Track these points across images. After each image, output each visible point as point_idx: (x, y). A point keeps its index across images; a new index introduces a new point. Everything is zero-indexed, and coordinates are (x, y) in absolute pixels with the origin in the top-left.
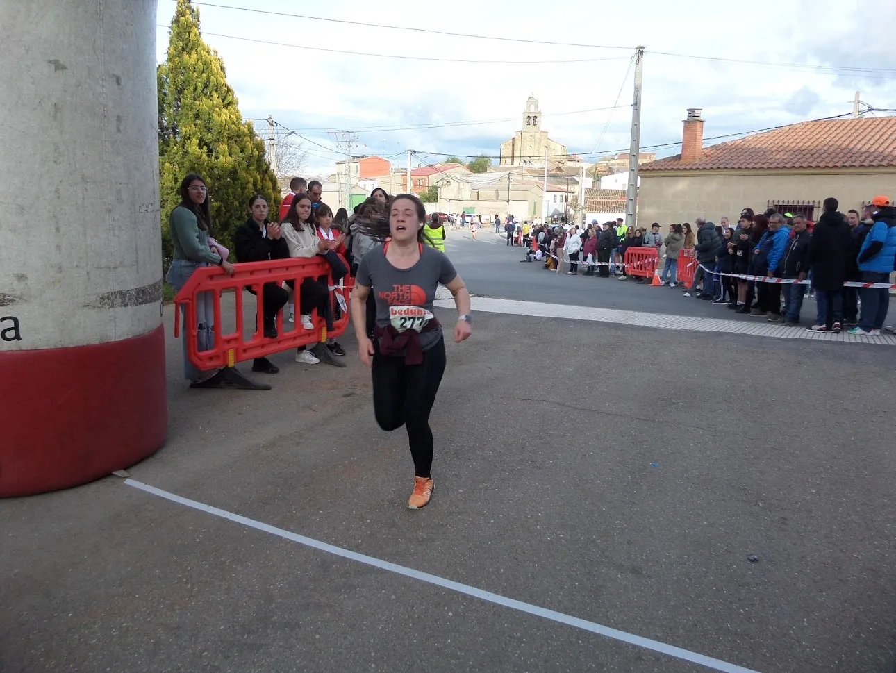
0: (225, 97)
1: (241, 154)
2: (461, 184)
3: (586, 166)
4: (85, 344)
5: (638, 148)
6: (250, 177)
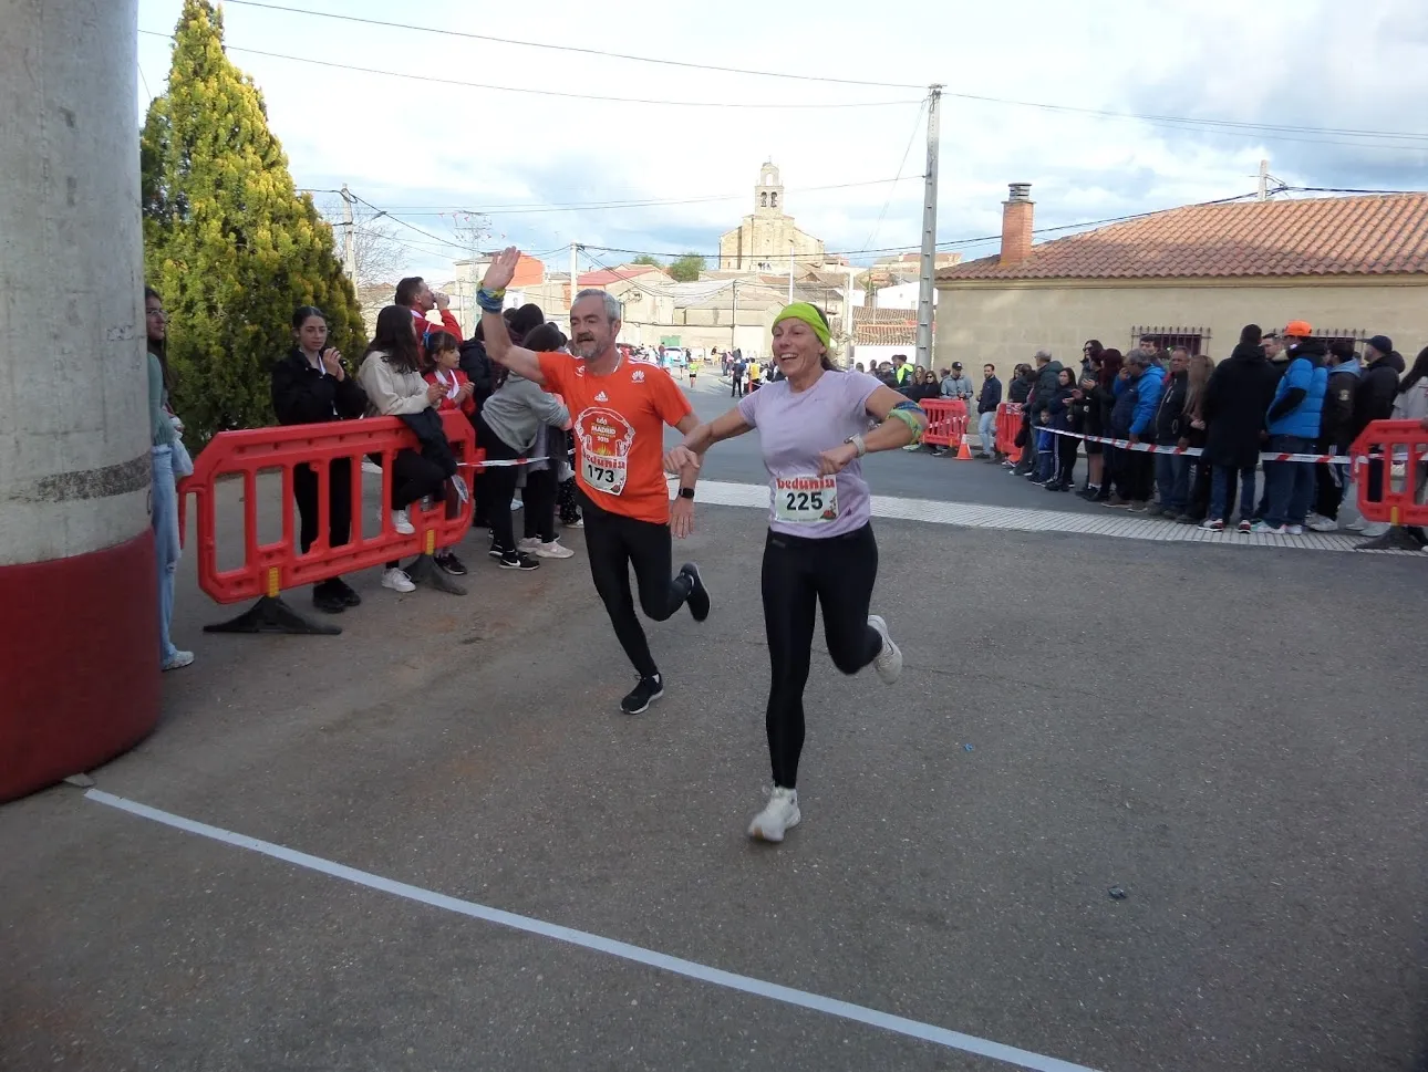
0: (266, 153)
1: (293, 247)
2: (658, 299)
3: (854, 272)
5: (933, 244)
6: (308, 284)
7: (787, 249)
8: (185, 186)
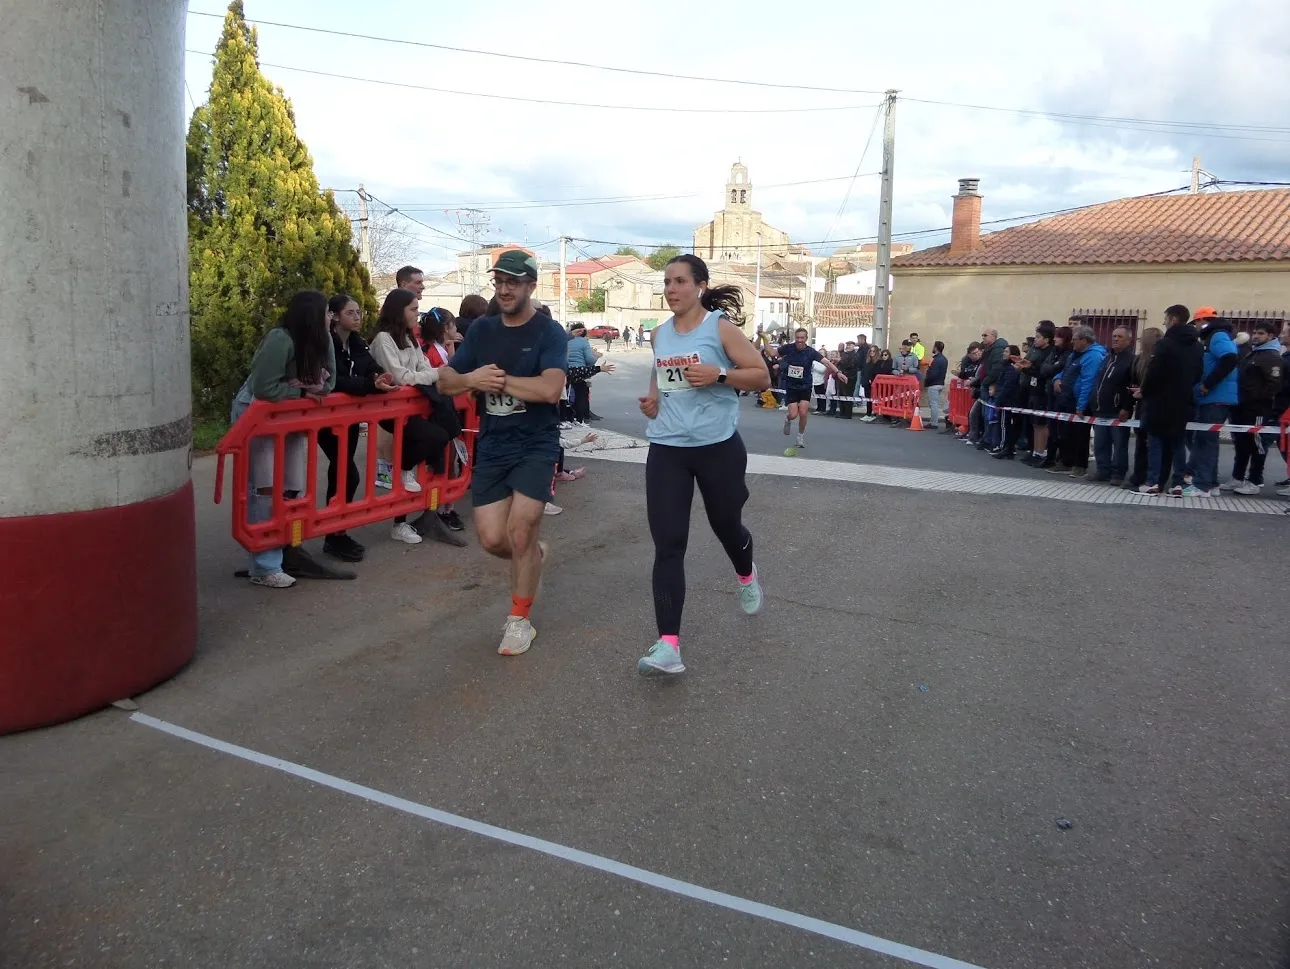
0: (294, 156)
1: (316, 238)
2: (638, 285)
3: (816, 261)
4: (72, 510)
5: (889, 235)
6: (329, 271)
7: (755, 240)
8: (223, 185)
